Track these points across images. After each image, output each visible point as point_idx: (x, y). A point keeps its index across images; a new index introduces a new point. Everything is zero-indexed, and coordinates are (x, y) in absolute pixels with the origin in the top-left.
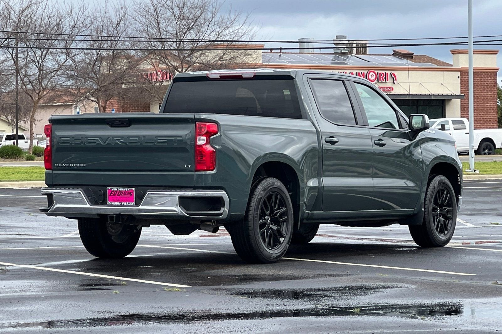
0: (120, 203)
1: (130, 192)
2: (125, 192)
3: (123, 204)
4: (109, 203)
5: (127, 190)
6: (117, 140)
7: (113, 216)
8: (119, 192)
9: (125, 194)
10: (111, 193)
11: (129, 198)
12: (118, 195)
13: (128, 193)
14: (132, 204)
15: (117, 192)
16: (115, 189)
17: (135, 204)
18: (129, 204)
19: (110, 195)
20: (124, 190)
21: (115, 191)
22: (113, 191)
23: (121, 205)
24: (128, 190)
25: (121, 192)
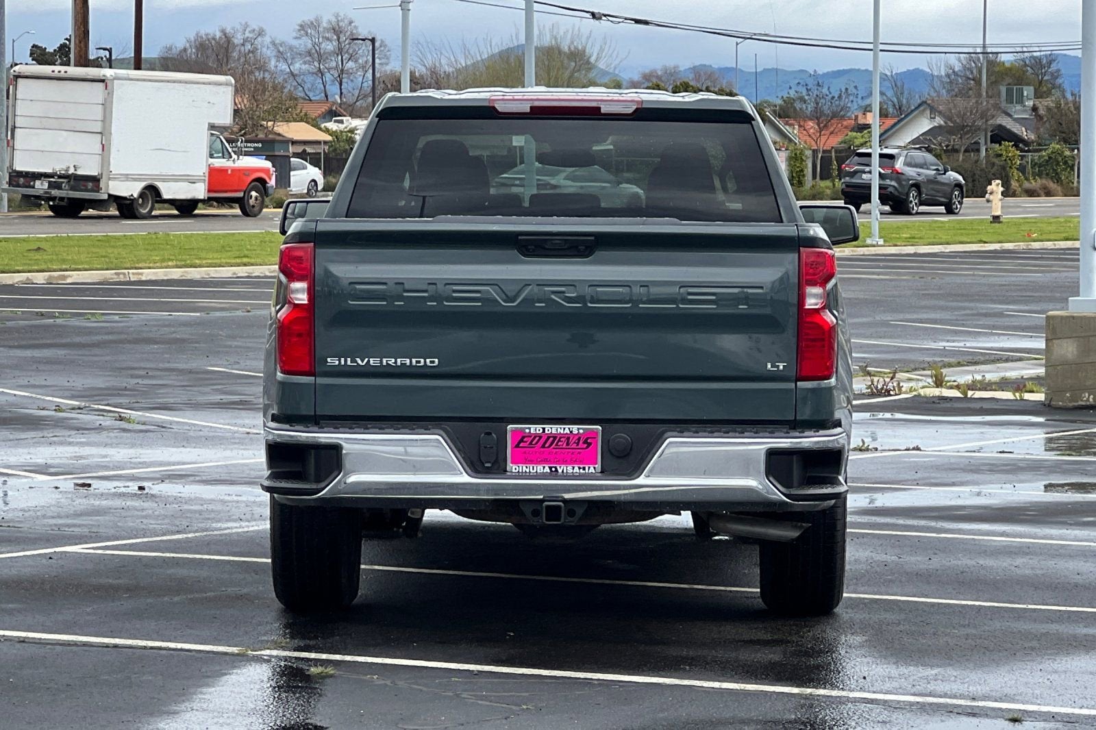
0: (550, 468)
1: (588, 439)
2: (568, 438)
3: (560, 471)
4: (513, 468)
5: (575, 432)
6: (553, 292)
7: (559, 507)
8: (549, 438)
9: (568, 444)
10: (522, 441)
11: (579, 453)
12: (543, 446)
13: (579, 439)
14: (592, 470)
15: (540, 437)
16: (535, 429)
17: (599, 469)
18: (582, 471)
19: (517, 446)
20: (567, 431)
21: (536, 436)
22: (530, 435)
23: (554, 474)
24: (581, 431)
25: (555, 438)
